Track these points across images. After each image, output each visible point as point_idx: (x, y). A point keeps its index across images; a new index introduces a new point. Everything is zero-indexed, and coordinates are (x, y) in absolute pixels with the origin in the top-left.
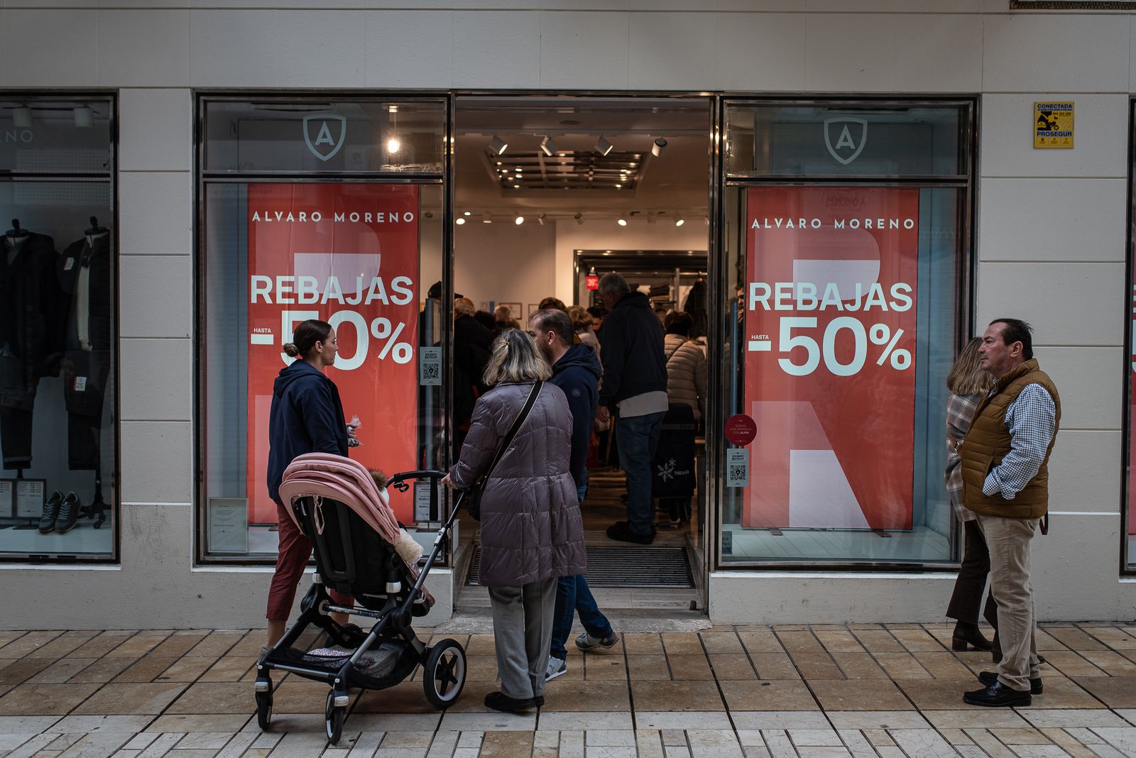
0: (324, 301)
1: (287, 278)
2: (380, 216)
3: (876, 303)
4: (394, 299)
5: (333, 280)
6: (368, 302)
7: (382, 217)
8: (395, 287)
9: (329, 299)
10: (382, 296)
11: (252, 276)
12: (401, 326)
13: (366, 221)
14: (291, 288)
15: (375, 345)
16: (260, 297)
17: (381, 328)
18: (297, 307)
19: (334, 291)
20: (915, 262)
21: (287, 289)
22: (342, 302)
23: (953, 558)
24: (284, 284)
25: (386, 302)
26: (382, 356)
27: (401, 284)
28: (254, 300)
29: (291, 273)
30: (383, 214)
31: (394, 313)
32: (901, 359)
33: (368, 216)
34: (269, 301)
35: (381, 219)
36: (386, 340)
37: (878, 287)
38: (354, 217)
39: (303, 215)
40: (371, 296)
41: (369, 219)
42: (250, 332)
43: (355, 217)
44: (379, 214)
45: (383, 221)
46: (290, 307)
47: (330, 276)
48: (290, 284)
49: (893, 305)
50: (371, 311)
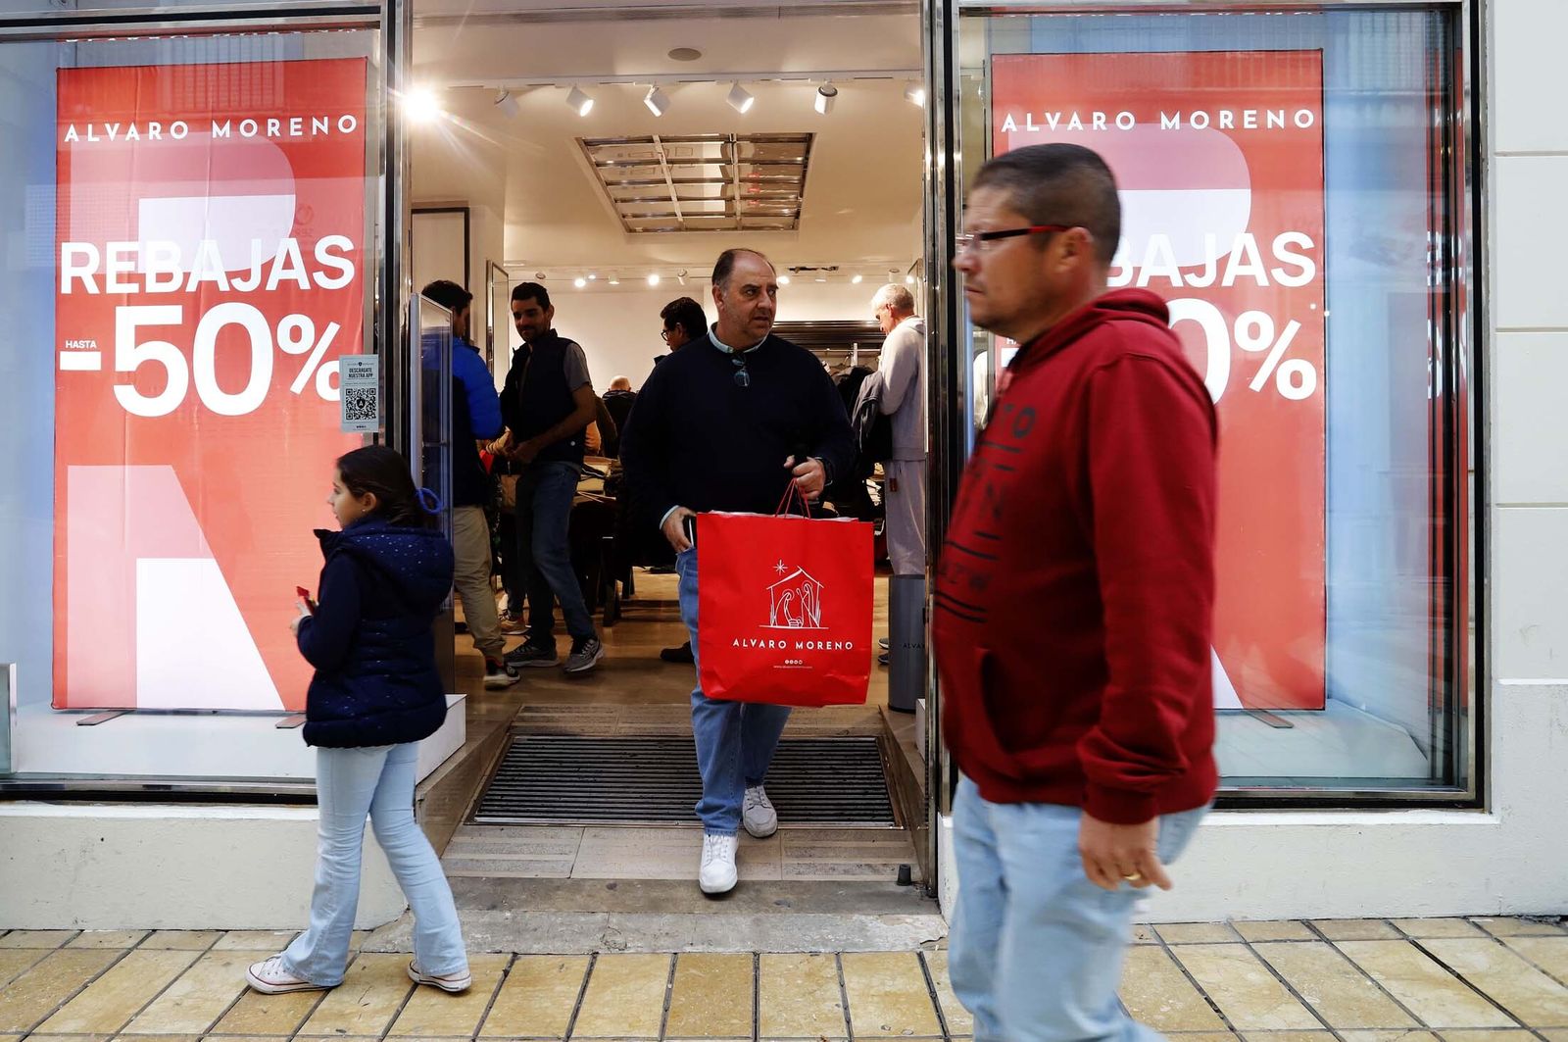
0: (191, 287)
1: (127, 246)
2: (296, 123)
3: (1245, 271)
4: (320, 278)
5: (209, 246)
6: (272, 285)
7: (299, 127)
8: (322, 257)
9: (200, 283)
10: (299, 274)
11: (64, 245)
12: (333, 329)
13: (270, 134)
14: (133, 263)
15: (287, 365)
16: (77, 282)
17: (296, 334)
18: (144, 299)
19: (211, 268)
20: (1321, 192)
21: (127, 267)
22: (224, 287)
24: (120, 256)
25: (305, 285)
26: (298, 386)
27: (333, 251)
28: (66, 288)
29: (133, 236)
30: (300, 120)
31: (319, 305)
32: (1296, 380)
33: (274, 125)
34: (92, 288)
35: (296, 130)
36: (306, 356)
37: (1250, 241)
38: (248, 131)
39: (155, 128)
40: (277, 274)
41: (275, 130)
42: (59, 347)
43: (249, 128)
44: (293, 120)
45: (300, 133)
46: (131, 300)
47: (204, 238)
48: (132, 256)
49: (1279, 275)
50: (276, 303)
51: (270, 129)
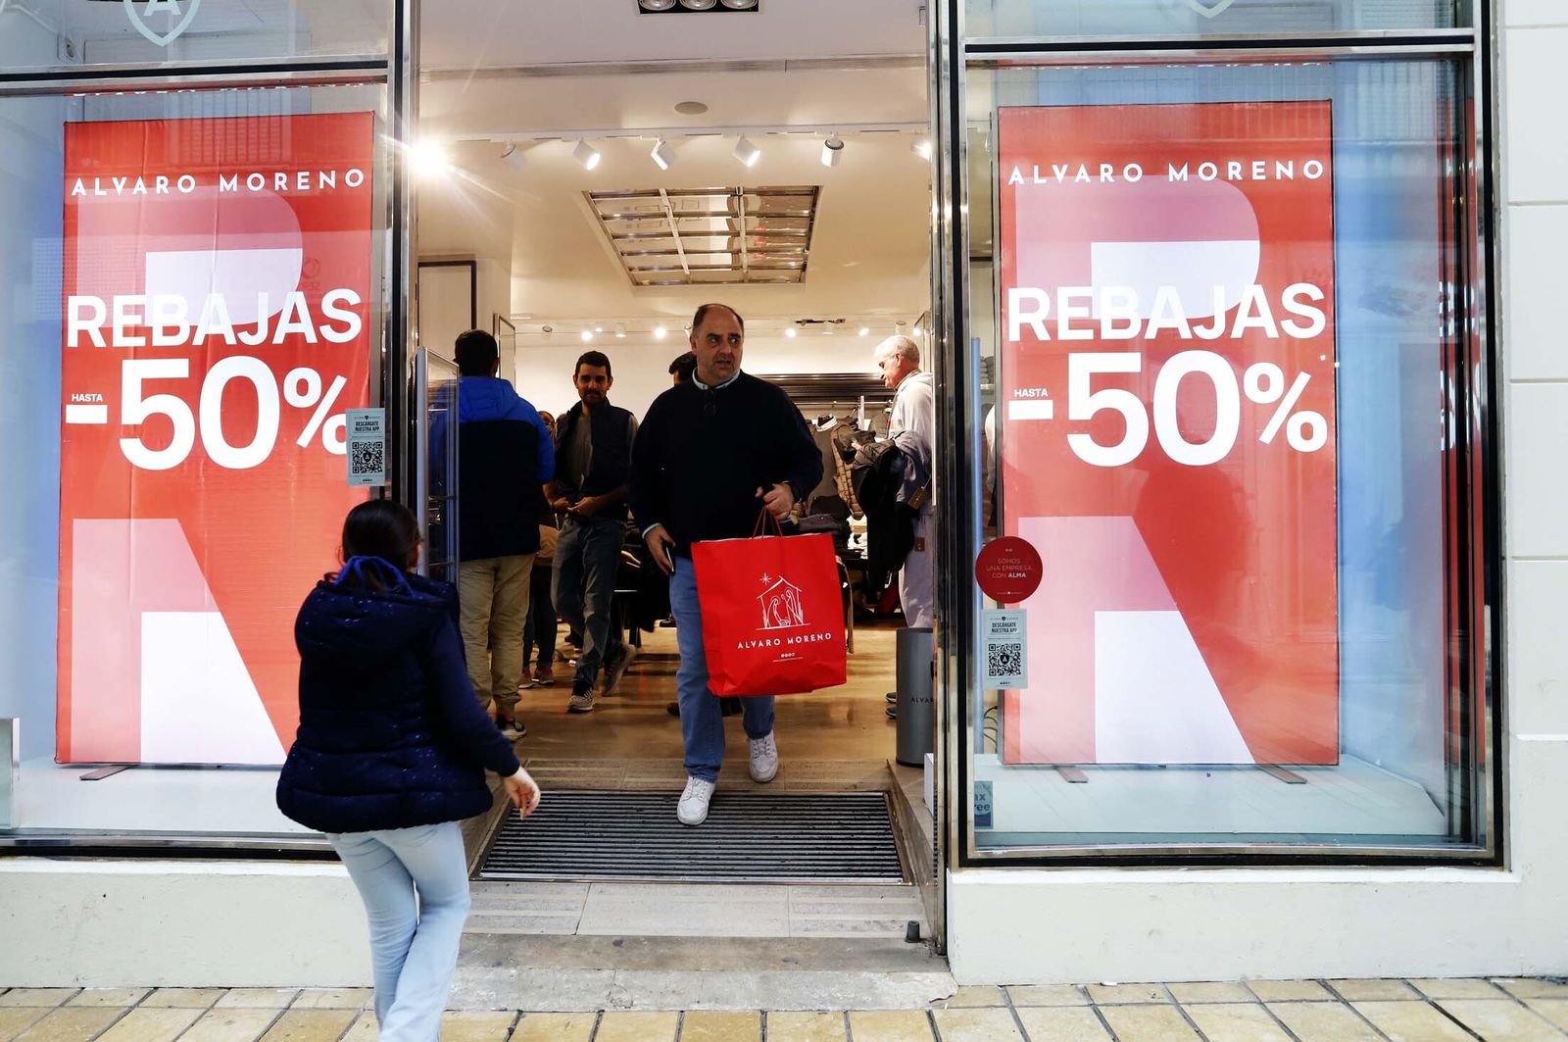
0: (198, 341)
1: (134, 300)
2: (303, 177)
3: (1254, 322)
4: (327, 332)
5: (217, 301)
6: (278, 339)
7: (306, 180)
8: (328, 309)
9: (207, 336)
10: (305, 327)
11: (70, 298)
12: (339, 382)
13: (277, 188)
14: (139, 317)
15: (293, 419)
16: (84, 335)
17: (303, 387)
18: (150, 352)
19: (217, 321)
20: (1330, 243)
21: (134, 320)
22: (231, 340)
23: (1457, 830)
24: (127, 310)
25: (312, 338)
26: (304, 440)
27: (340, 304)
28: (73, 341)
29: (140, 290)
30: (307, 174)
31: (326, 359)
32: (1307, 432)
33: (281, 179)
34: (99, 341)
35: (303, 184)
36: (312, 409)
37: (1259, 293)
38: (256, 184)
39: (162, 182)
40: (284, 328)
41: (283, 183)
42: (65, 401)
43: (256, 182)
44: (300, 174)
45: (307, 187)
46: (138, 353)
47: (211, 292)
48: (139, 309)
49: (1289, 326)
50: (282, 356)
51: (277, 183)
